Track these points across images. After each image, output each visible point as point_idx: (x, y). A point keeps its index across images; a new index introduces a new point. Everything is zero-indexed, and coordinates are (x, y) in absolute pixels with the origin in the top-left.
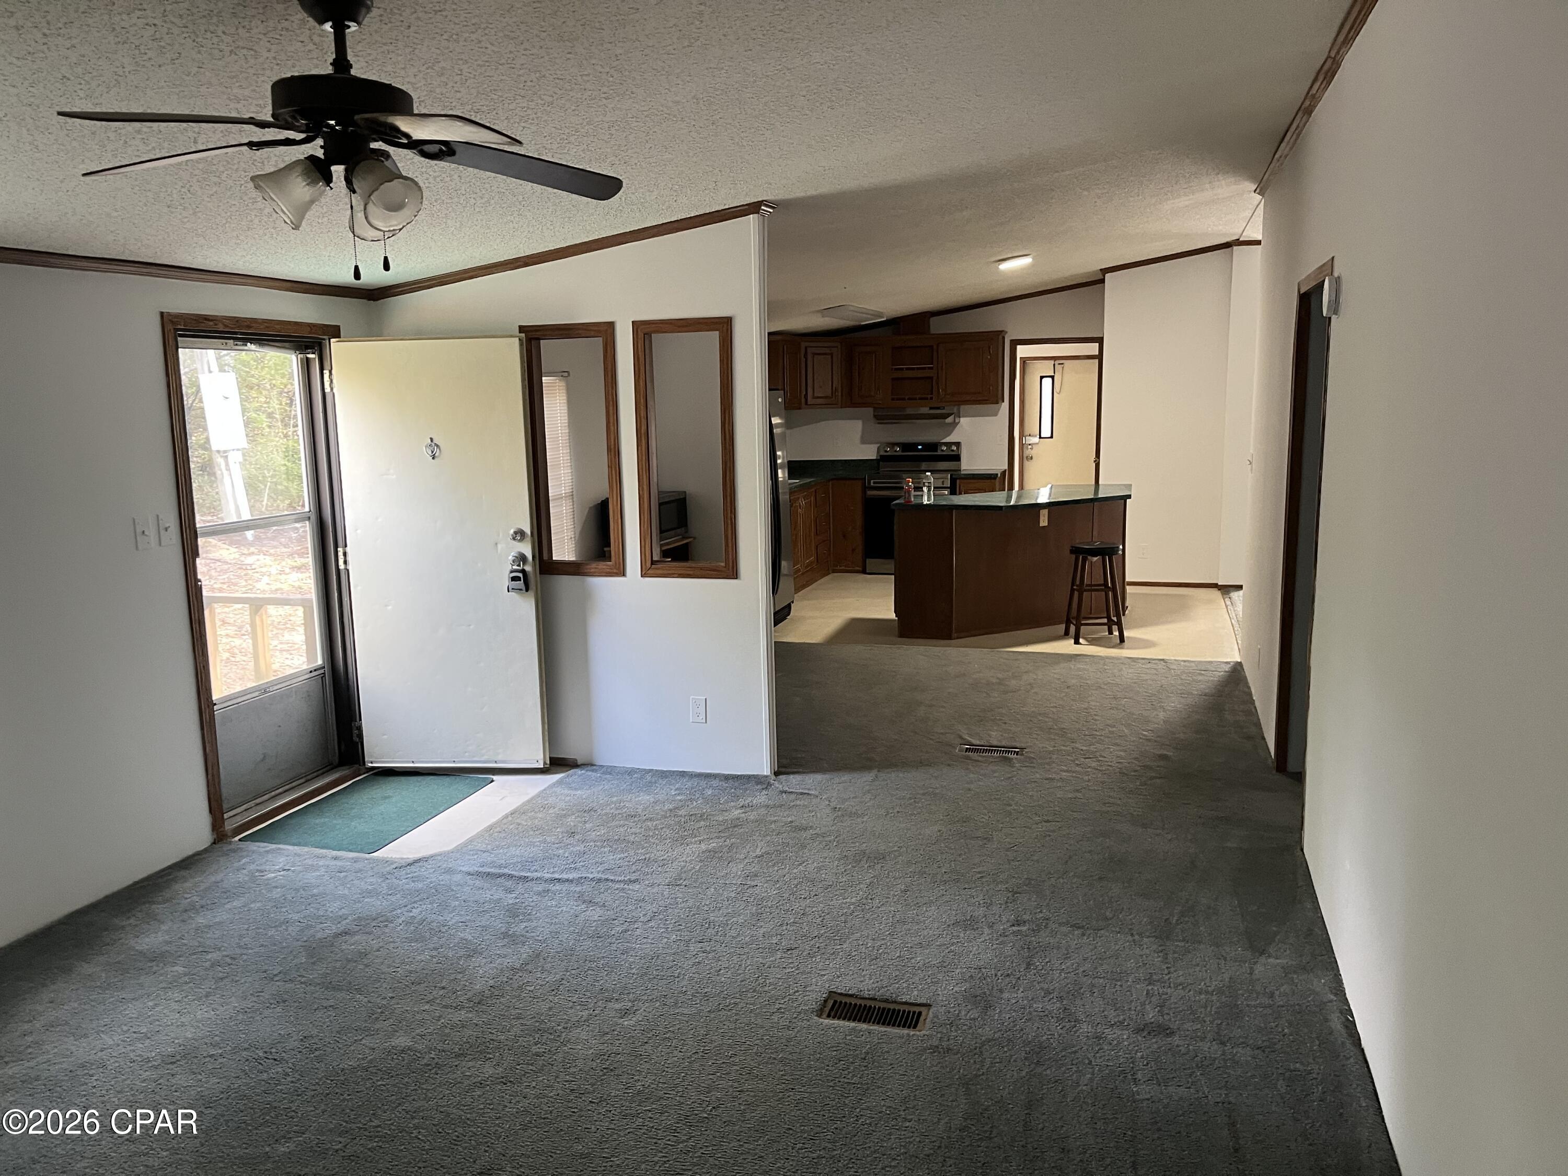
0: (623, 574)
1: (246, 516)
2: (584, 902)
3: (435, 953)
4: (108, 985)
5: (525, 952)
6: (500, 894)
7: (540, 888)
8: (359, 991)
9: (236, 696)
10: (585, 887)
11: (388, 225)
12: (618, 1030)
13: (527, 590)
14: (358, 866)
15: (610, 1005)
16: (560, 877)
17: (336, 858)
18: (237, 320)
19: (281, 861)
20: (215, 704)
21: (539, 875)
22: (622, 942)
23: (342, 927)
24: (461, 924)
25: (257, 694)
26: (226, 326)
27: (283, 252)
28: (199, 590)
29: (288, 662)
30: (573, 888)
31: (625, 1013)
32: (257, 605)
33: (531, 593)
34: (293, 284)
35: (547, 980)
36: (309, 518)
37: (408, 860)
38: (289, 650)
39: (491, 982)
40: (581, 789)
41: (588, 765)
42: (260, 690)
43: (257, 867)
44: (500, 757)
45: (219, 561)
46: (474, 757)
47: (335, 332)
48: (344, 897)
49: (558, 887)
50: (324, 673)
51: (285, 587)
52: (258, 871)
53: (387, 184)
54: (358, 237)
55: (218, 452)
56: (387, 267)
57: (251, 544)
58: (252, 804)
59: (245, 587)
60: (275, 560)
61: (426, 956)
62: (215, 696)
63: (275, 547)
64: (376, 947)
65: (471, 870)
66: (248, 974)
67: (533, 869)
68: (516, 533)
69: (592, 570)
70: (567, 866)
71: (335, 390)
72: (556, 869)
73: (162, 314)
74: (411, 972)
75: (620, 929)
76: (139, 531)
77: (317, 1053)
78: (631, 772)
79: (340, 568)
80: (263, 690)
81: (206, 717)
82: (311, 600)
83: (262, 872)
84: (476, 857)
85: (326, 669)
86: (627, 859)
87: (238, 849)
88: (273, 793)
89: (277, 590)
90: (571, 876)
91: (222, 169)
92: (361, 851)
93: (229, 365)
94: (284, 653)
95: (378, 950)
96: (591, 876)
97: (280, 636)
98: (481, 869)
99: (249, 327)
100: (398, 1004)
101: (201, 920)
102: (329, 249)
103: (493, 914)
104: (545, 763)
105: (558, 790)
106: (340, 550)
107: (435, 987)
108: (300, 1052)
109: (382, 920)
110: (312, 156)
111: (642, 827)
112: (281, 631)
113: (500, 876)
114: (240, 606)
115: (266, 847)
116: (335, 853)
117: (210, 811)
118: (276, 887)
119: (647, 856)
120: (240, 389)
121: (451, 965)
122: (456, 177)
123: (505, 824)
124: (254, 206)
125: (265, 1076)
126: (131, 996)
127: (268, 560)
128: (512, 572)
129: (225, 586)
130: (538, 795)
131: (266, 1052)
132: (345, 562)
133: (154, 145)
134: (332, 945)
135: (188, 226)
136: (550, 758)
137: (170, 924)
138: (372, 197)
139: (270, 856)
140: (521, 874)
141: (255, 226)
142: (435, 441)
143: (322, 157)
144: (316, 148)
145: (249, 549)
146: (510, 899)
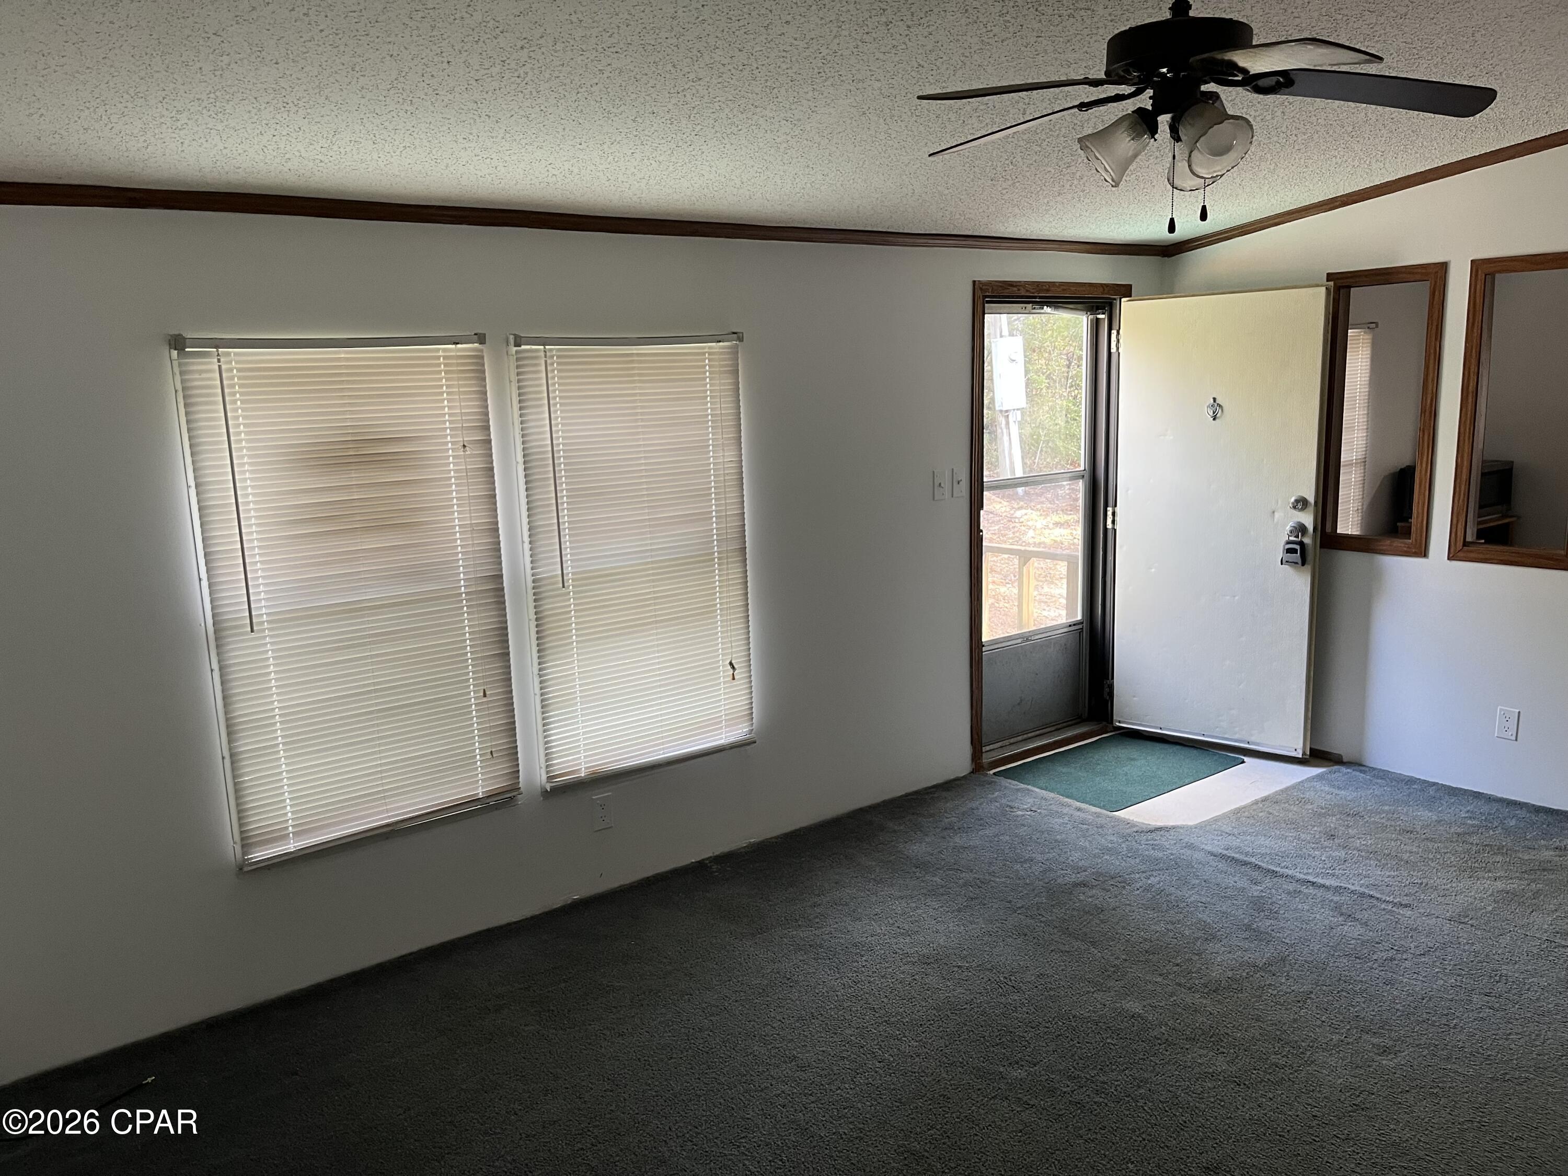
0: (1425, 554)
1: (1019, 473)
2: (1342, 914)
3: (1170, 927)
4: (881, 879)
5: (1269, 952)
6: (1243, 883)
7: (1291, 888)
8: (1093, 944)
9: (1002, 640)
10: (1343, 898)
11: (1212, 170)
12: (1374, 1067)
13: (1303, 564)
14: (1099, 820)
15: (1365, 1037)
16: (1315, 880)
17: (1079, 809)
18: (1038, 285)
19: (1029, 801)
20: (983, 646)
21: (1290, 872)
22: (1387, 971)
23: (1081, 877)
24: (1200, 904)
25: (1019, 641)
26: (1027, 291)
27: (1087, 215)
28: (981, 539)
29: (1045, 613)
30: (1329, 895)
31: (1385, 1051)
32: (1025, 557)
33: (1308, 567)
34: (1092, 246)
35: (1292, 988)
36: (1083, 476)
37: (1149, 827)
38: (1046, 602)
39: (1230, 974)
40: (1345, 788)
41: (1356, 764)
42: (1023, 638)
43: (1008, 803)
44: (1253, 739)
45: (991, 513)
46: (1225, 734)
47: (1126, 291)
48: (1083, 849)
49: (1311, 890)
50: (1082, 629)
51: (1047, 541)
52: (1008, 806)
53: (1216, 127)
54: (1176, 188)
55: (1001, 411)
56: (1204, 216)
57: (1021, 499)
58: (1006, 742)
59: (1012, 538)
60: (1041, 515)
61: (1161, 928)
62: (985, 638)
63: (1042, 503)
64: (1113, 905)
65: (1215, 850)
66: (994, 901)
67: (1283, 865)
68: (1297, 501)
69: (1384, 548)
70: (1323, 871)
71: (1120, 350)
72: (1311, 871)
73: (974, 282)
74: (1145, 940)
75: (1385, 955)
76: (937, 484)
77: (1052, 993)
78: (1411, 781)
79: (1108, 527)
80: (1026, 637)
81: (975, 655)
82: (1077, 557)
83: (1012, 808)
84: (1220, 838)
85: (1084, 624)
86: (1399, 879)
87: (992, 782)
88: (1025, 736)
89: (1040, 543)
90: (1328, 883)
91: (1044, 137)
92: (1103, 807)
93: (1017, 329)
94: (1043, 604)
95: (1114, 909)
96: (1353, 888)
97: (1040, 588)
98: (1225, 852)
99: (1048, 291)
100: (1131, 968)
101: (958, 840)
102: (1131, 207)
103: (1235, 902)
104: (1304, 754)
105: (1318, 785)
106: (1110, 510)
107: (1170, 962)
108: (1036, 987)
109: (1120, 881)
110: (1140, 108)
111: (1419, 846)
112: (1041, 584)
113: (1245, 864)
114: (1006, 556)
115: (1016, 785)
116: (1078, 804)
117: (972, 743)
118: (1023, 825)
119: (1425, 881)
120: (1025, 352)
121: (1188, 943)
122: (1279, 113)
123: (1254, 810)
124: (1068, 171)
125: (1003, 1000)
126: (898, 894)
127: (1034, 515)
128: (1288, 543)
129: (995, 537)
130: (1293, 787)
131: (1005, 978)
132: (1113, 522)
133: (988, 121)
134: (1071, 893)
135: (1006, 197)
136: (1311, 749)
137: (933, 838)
138: (1198, 145)
139: (1019, 794)
140: (1269, 867)
141: (1065, 191)
142: (1217, 402)
143: (1150, 108)
144: (1145, 100)
145: (1018, 504)
146: (1255, 890)
